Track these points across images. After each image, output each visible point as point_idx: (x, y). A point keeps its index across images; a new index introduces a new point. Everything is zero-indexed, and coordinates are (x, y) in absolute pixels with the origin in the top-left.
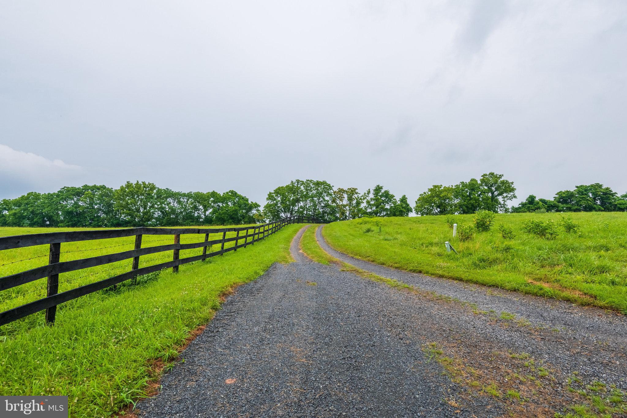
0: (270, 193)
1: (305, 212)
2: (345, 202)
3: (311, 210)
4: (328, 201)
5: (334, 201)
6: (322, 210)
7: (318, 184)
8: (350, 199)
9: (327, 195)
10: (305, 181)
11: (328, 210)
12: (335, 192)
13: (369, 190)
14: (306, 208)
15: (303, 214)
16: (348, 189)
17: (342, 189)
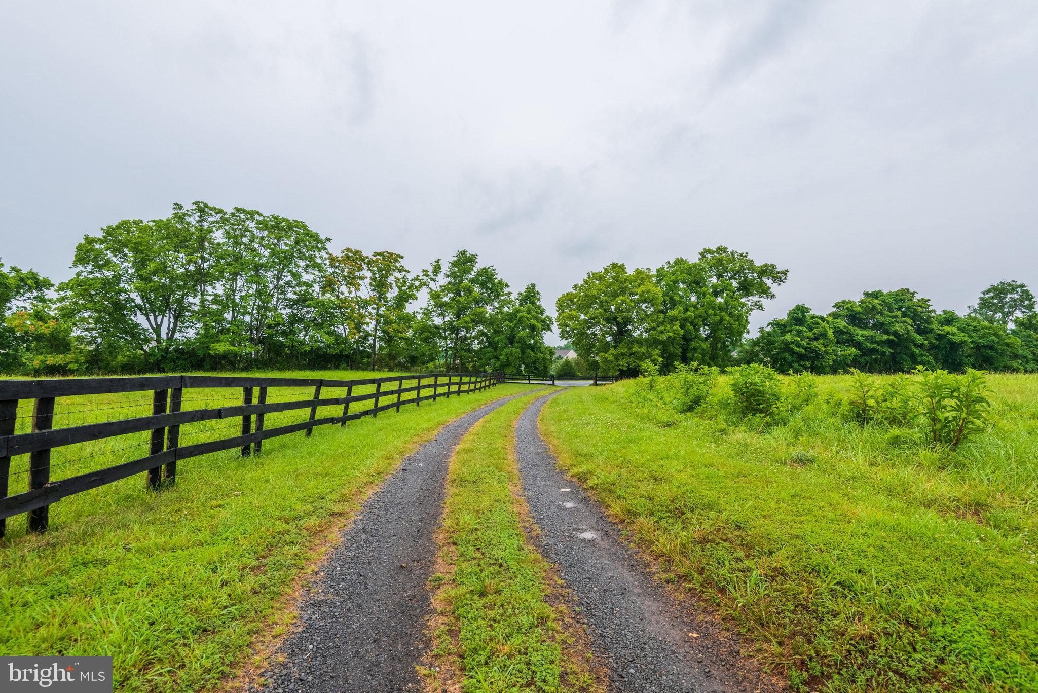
0: (90, 241)
1: (228, 316)
2: (365, 292)
3: (249, 309)
4: (308, 285)
5: (329, 285)
6: (288, 311)
7: (277, 226)
8: (380, 286)
9: (307, 266)
10: (229, 210)
11: (308, 313)
12: (333, 259)
13: (438, 261)
14: (233, 301)
15: (219, 322)
16: (376, 254)
17: (357, 252)
